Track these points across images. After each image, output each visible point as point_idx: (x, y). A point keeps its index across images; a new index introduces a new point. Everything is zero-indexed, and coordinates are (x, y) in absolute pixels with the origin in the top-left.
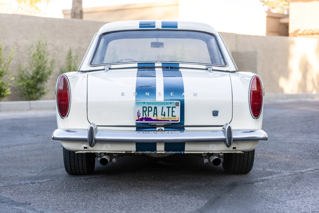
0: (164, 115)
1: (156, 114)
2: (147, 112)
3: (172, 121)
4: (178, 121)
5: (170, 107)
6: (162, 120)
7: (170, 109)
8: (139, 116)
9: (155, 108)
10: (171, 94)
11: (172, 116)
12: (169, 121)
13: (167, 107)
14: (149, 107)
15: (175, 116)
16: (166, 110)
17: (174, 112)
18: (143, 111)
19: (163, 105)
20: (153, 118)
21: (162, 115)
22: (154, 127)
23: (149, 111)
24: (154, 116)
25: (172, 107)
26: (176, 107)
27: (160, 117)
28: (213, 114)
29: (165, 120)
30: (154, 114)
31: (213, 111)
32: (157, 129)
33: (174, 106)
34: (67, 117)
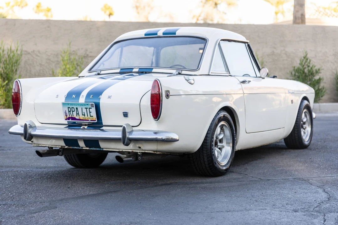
0: (84, 115)
1: (78, 114)
2: (71, 112)
3: (91, 120)
4: (95, 121)
5: (87, 108)
6: (83, 119)
7: (88, 110)
8: (67, 116)
9: (77, 108)
10: (91, 96)
11: (91, 116)
12: (88, 120)
13: (85, 108)
14: (72, 108)
15: (93, 116)
16: (84, 110)
17: (91, 112)
18: (69, 111)
19: (82, 107)
20: (77, 118)
21: (83, 115)
22: (80, 125)
23: (73, 111)
24: (77, 116)
25: (89, 108)
26: (92, 108)
27: (82, 117)
28: (124, 115)
29: (86, 119)
30: (77, 114)
31: (123, 113)
32: (82, 127)
33: (90, 107)
34: (19, 114)
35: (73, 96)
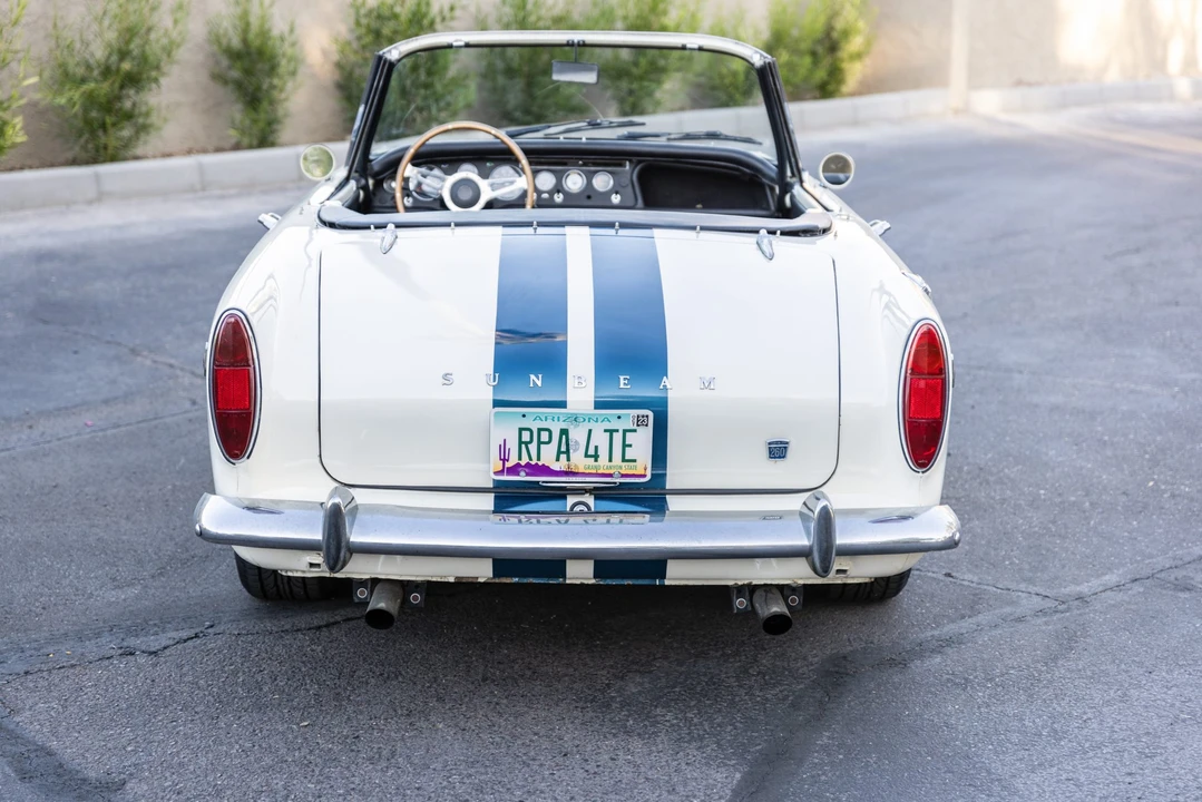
0: (596, 457)
1: (567, 452)
2: (533, 447)
3: (623, 476)
4: (644, 476)
5: (617, 431)
6: (587, 471)
7: (618, 437)
8: (504, 460)
9: (564, 432)
10: (622, 382)
11: (624, 460)
12: (610, 475)
13: (606, 431)
14: (540, 430)
15: (635, 461)
16: (600, 440)
17: (630, 446)
18: (521, 442)
19: (592, 425)
20: (556, 467)
21: (587, 456)
22: (560, 494)
23: (540, 443)
24: (558, 460)
25: (625, 431)
26: (638, 429)
27: (579, 461)
28: (770, 453)
29: (599, 472)
30: (559, 452)
31: (770, 444)
32: (571, 500)
33: (631, 427)
34: (248, 457)
35: (533, 377)
